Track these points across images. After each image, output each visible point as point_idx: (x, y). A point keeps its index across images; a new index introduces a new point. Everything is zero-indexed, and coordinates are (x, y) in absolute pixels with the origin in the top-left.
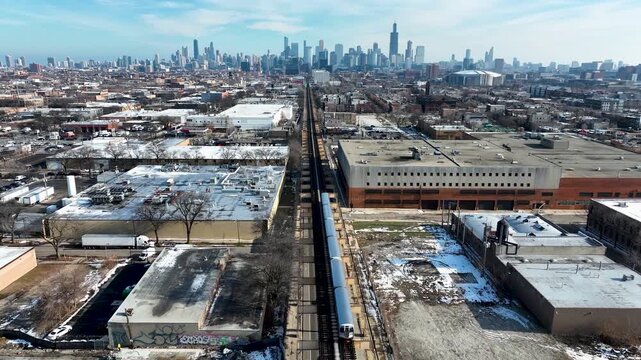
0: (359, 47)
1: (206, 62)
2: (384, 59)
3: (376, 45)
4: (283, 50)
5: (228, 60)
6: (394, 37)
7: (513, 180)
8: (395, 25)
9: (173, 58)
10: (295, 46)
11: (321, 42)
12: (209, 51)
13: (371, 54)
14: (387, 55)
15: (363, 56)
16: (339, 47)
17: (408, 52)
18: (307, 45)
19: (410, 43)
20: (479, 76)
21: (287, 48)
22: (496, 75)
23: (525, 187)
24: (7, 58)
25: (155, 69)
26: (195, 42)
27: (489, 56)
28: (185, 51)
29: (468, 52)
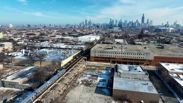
0: (132, 21)
1: (88, 25)
2: (139, 24)
3: (137, 21)
4: (110, 22)
5: (94, 25)
6: (143, 18)
7: (138, 56)
8: (143, 14)
9: (80, 24)
10: (113, 21)
11: (121, 20)
12: (90, 22)
13: (135, 23)
14: (141, 23)
15: (133, 23)
16: (126, 21)
17: (147, 22)
18: (117, 21)
19: (148, 20)
20: (166, 29)
21: (111, 22)
22: (172, 29)
23: (143, 58)
24: (41, 25)
25: (74, 27)
26: (86, 20)
27: (175, 24)
28: (83, 22)
29: (168, 22)
